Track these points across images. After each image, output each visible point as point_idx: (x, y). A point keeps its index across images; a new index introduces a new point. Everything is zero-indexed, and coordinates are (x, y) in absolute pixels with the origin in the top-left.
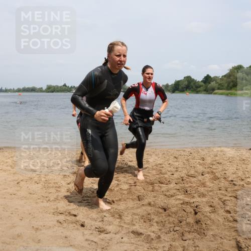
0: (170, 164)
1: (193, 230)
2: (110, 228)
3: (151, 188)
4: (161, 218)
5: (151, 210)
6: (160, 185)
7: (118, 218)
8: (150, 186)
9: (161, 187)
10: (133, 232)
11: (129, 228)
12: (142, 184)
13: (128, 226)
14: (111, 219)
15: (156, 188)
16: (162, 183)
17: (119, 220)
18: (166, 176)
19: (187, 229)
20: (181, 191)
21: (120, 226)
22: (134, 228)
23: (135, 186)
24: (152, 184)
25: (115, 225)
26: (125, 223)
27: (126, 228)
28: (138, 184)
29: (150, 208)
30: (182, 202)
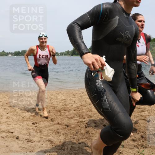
0: (70, 99)
1: (84, 137)
2: (34, 139)
3: (59, 114)
4: (65, 131)
5: (59, 127)
6: (65, 112)
7: (39, 133)
8: (58, 112)
9: (65, 113)
10: (49, 141)
11: (46, 138)
12: (54, 112)
13: (45, 137)
14: (35, 133)
15: (62, 114)
16: (66, 111)
17: (40, 134)
18: (68, 106)
19: (81, 137)
20: (77, 115)
21: (41, 137)
22: (49, 138)
23: (50, 113)
24: (60, 111)
25: (38, 137)
26: (43, 135)
27: (44, 138)
28: (51, 112)
29: (59, 126)
30: (78, 121)
